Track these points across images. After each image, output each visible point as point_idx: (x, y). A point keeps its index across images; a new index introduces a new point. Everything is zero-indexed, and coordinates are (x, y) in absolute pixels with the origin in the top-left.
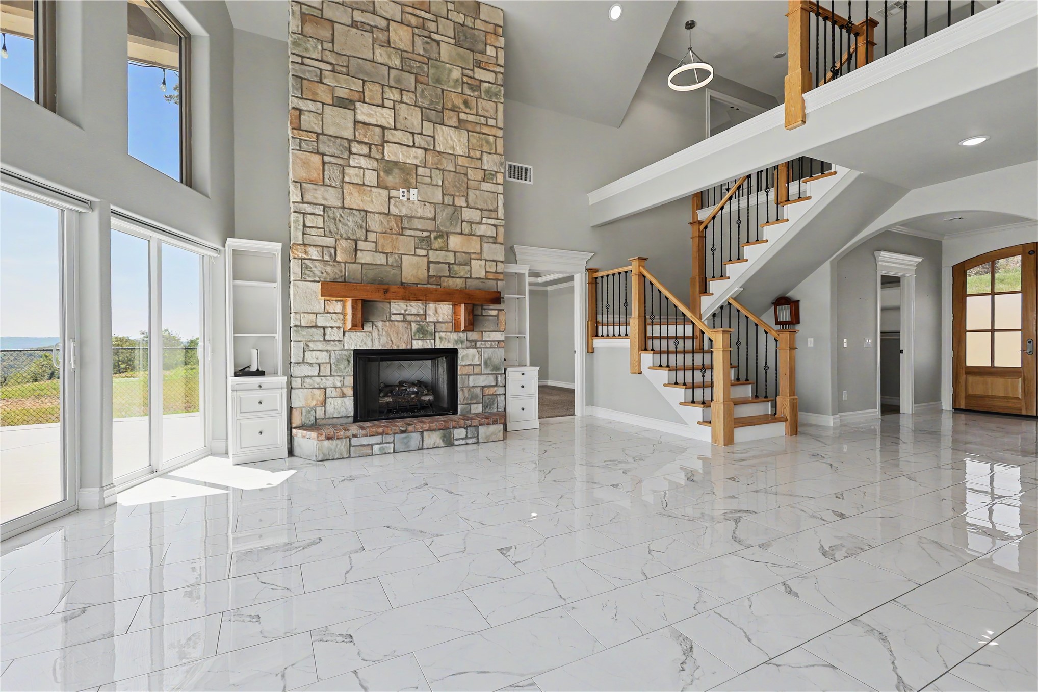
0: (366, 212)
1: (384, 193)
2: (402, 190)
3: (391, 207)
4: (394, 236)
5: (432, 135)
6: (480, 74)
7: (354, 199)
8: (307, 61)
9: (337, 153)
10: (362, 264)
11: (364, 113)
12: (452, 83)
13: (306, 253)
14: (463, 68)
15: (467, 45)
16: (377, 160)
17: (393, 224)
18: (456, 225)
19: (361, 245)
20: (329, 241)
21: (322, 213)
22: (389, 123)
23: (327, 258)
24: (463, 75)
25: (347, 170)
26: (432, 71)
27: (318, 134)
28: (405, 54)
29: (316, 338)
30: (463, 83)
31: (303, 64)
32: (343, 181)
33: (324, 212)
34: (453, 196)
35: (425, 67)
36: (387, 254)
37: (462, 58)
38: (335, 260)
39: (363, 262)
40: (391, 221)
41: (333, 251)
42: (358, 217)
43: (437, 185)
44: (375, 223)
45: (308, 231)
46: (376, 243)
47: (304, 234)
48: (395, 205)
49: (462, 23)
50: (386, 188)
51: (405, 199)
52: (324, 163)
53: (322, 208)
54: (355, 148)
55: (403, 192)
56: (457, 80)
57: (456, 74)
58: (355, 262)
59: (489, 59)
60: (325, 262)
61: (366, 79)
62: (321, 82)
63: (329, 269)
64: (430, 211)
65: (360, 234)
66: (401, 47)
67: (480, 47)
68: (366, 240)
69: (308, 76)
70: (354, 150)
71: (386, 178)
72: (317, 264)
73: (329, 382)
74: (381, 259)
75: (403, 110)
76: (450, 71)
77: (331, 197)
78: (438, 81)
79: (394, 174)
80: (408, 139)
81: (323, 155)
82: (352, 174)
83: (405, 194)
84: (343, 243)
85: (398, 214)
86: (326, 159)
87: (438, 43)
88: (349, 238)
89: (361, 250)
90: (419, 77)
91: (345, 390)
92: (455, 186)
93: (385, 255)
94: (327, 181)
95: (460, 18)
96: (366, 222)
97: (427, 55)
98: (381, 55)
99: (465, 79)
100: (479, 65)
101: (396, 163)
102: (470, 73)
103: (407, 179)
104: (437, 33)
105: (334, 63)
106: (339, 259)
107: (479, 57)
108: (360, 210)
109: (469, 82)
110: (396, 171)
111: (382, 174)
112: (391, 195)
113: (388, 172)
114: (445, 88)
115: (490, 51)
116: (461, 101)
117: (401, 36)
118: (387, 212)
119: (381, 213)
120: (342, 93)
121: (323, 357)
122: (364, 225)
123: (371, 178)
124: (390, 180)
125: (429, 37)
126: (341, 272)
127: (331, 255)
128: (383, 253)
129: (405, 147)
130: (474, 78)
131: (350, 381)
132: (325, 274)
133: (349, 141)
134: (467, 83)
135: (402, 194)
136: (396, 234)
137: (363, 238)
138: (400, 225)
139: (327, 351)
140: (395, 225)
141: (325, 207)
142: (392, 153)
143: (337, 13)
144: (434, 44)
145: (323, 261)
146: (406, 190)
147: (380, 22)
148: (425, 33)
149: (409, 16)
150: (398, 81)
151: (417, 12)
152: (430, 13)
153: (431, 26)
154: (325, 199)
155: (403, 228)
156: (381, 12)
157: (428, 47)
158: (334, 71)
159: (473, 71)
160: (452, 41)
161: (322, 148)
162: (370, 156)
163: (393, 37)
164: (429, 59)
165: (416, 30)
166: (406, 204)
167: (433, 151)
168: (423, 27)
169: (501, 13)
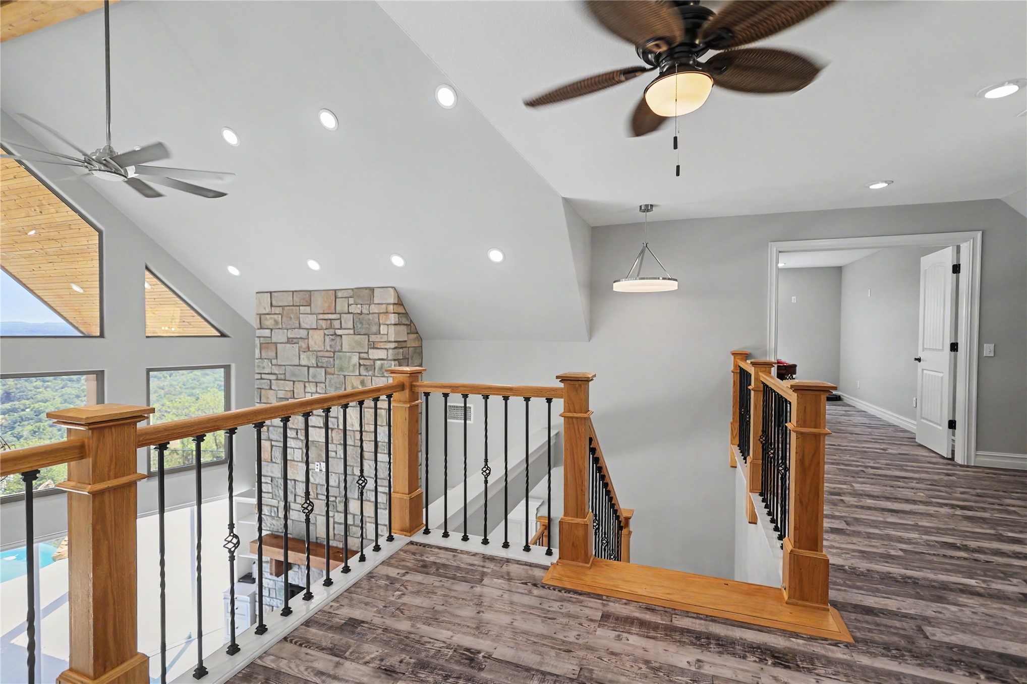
0: (295, 481)
2: (317, 463)
3: (310, 477)
5: (336, 416)
6: (375, 354)
8: (263, 376)
9: (278, 439)
10: (293, 520)
12: (351, 368)
14: (360, 353)
15: (363, 332)
17: (310, 490)
18: (354, 492)
19: (292, 506)
20: (275, 502)
21: (270, 482)
23: (273, 515)
24: (360, 358)
26: (337, 362)
27: (268, 427)
28: (320, 354)
30: (360, 365)
31: (262, 379)
33: (272, 481)
34: (353, 466)
35: (331, 360)
37: (359, 344)
38: (278, 516)
39: (294, 518)
41: (276, 509)
42: (291, 485)
43: (340, 458)
44: (299, 490)
45: (264, 495)
48: (312, 476)
49: (359, 312)
51: (318, 470)
52: (272, 446)
53: (270, 478)
54: (288, 433)
56: (355, 365)
57: (355, 359)
59: (382, 338)
60: (273, 518)
61: (295, 380)
62: (271, 388)
63: (274, 522)
64: (335, 481)
65: (291, 497)
66: (316, 349)
67: (374, 329)
68: (295, 501)
69: (263, 386)
70: (288, 435)
72: (268, 517)
73: (274, 602)
76: (350, 358)
77: (275, 471)
78: (341, 369)
79: (312, 451)
80: (320, 423)
81: (272, 440)
83: (319, 467)
85: (314, 483)
86: (274, 443)
87: (341, 336)
89: (293, 510)
90: (328, 369)
92: (354, 458)
94: (273, 459)
95: (355, 309)
96: (295, 489)
97: (332, 350)
98: (304, 359)
99: (362, 362)
100: (373, 346)
102: (365, 356)
103: (321, 454)
104: (341, 328)
105: (277, 372)
106: (280, 515)
107: (373, 338)
108: (291, 480)
109: (365, 364)
110: (313, 448)
114: (346, 374)
115: (383, 329)
116: (359, 383)
117: (316, 340)
120: (280, 395)
121: (271, 584)
122: (294, 490)
123: (298, 454)
125: (335, 334)
126: (281, 524)
127: (275, 513)
129: (317, 429)
130: (370, 359)
132: (272, 526)
134: (364, 365)
135: (316, 467)
138: (315, 491)
139: (274, 580)
141: (272, 478)
143: (279, 336)
144: (338, 339)
145: (271, 516)
146: (318, 464)
147: (303, 333)
148: (331, 332)
149: (321, 322)
150: (314, 376)
151: (326, 317)
152: (335, 313)
153: (336, 324)
154: (272, 472)
155: (317, 494)
156: (303, 325)
157: (333, 343)
158: (277, 379)
159: (367, 353)
160: (352, 332)
161: (272, 437)
162: (297, 438)
163: (311, 342)
164: (334, 353)
165: (326, 332)
166: (319, 475)
167: (337, 430)
168: (331, 327)
169: (392, 291)
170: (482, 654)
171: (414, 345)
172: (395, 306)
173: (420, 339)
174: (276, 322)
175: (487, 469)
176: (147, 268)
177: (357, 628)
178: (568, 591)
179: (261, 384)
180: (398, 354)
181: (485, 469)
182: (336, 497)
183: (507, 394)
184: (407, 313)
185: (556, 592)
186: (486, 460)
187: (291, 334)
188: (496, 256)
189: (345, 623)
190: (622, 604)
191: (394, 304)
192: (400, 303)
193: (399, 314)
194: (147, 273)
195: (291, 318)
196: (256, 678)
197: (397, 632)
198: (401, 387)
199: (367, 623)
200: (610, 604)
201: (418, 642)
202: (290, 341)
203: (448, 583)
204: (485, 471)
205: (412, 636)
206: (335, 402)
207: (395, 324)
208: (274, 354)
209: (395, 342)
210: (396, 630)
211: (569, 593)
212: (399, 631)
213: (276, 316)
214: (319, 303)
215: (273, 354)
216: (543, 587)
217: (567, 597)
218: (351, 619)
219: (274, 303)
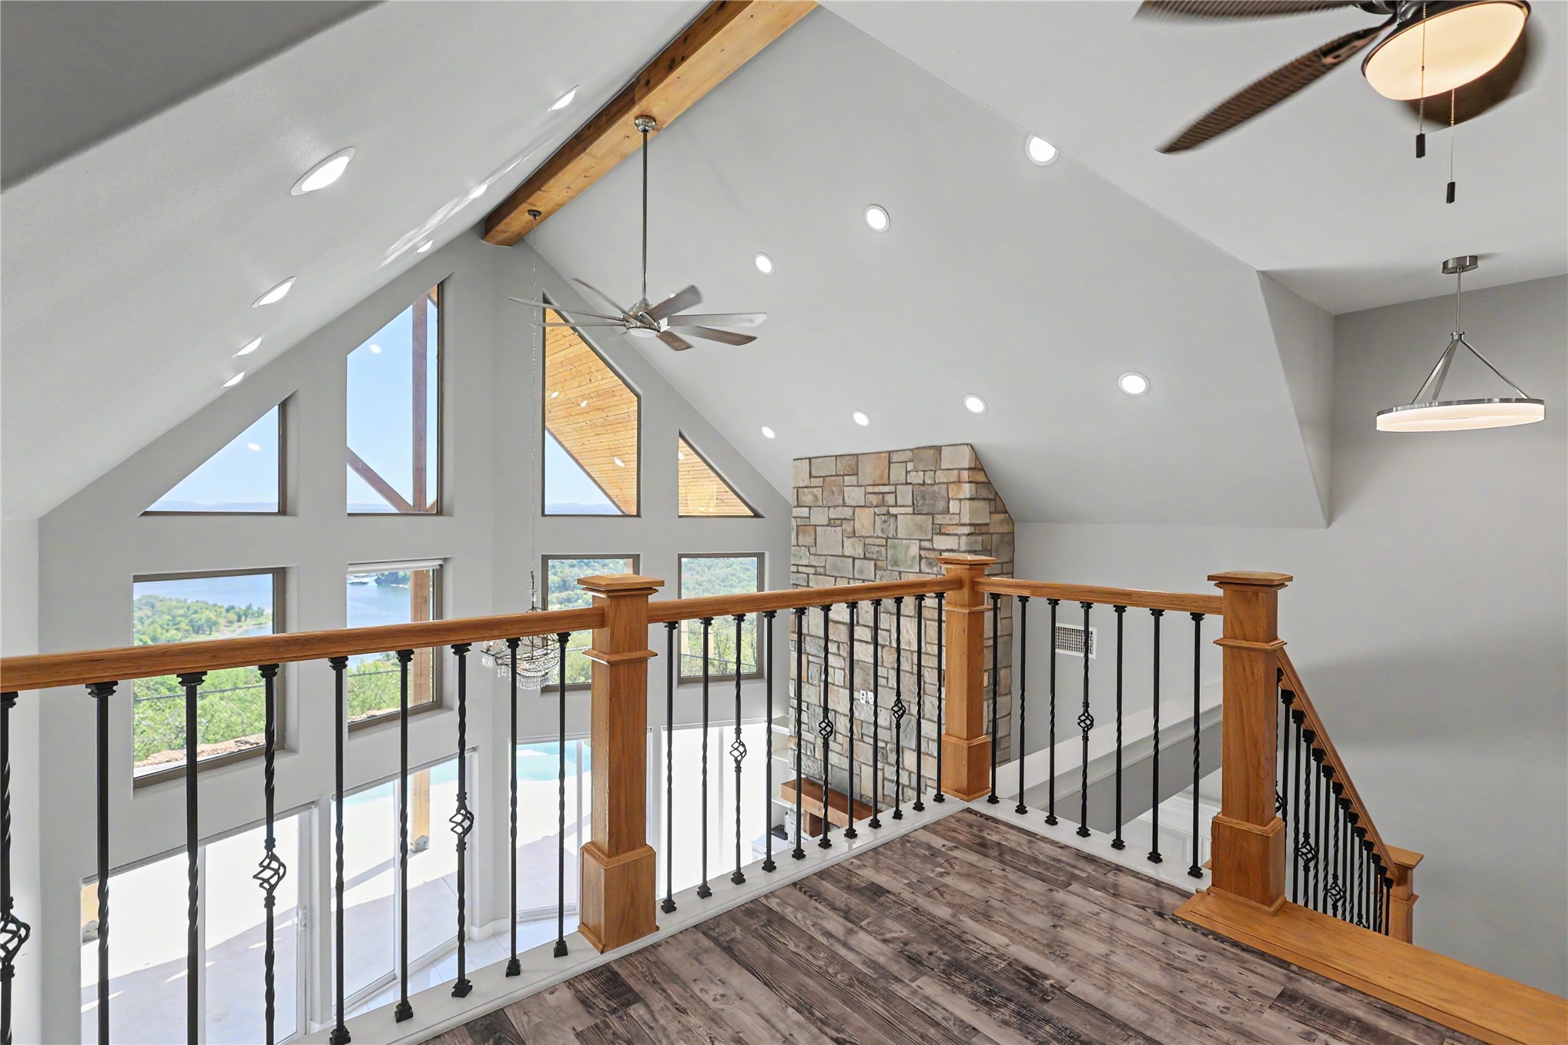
0: (835, 712)
2: (862, 692)
3: (854, 709)
5: (888, 628)
6: (941, 542)
8: (801, 569)
9: (816, 653)
10: (832, 765)
11: (834, 611)
12: (909, 563)
14: (920, 540)
15: (926, 510)
17: (854, 728)
18: (911, 739)
19: (831, 745)
20: (811, 737)
21: (806, 710)
24: (921, 548)
26: (890, 552)
27: (804, 636)
28: (868, 541)
30: (921, 558)
31: (798, 572)
33: (808, 709)
34: (909, 702)
35: (883, 549)
37: (920, 527)
38: (817, 758)
39: (833, 762)
41: (812, 747)
42: (830, 717)
43: (892, 688)
44: (840, 725)
46: (843, 745)
49: (921, 482)
51: (864, 702)
52: (809, 662)
53: (806, 704)
55: (863, 695)
56: (914, 558)
57: (914, 550)
58: (828, 761)
59: (951, 519)
61: (837, 575)
64: (886, 719)
66: (863, 534)
67: (941, 505)
68: (835, 740)
69: (800, 582)
70: (829, 649)
72: (807, 757)
74: (845, 764)
76: (908, 547)
77: (812, 695)
78: (896, 563)
80: (866, 635)
81: (808, 654)
83: (864, 697)
84: (819, 741)
85: (859, 718)
86: (810, 658)
87: (896, 516)
89: (834, 752)
90: (878, 562)
92: (911, 690)
94: (810, 679)
95: (916, 478)
96: (835, 723)
97: (884, 536)
98: (848, 547)
99: (923, 553)
100: (939, 531)
102: (927, 545)
103: (867, 680)
104: (896, 506)
105: (816, 565)
106: (816, 755)
107: (939, 519)
109: (927, 556)
110: (858, 670)
111: (847, 673)
112: (854, 697)
114: (902, 569)
115: (954, 507)
117: (864, 521)
119: (846, 716)
122: (834, 725)
123: (840, 677)
125: (888, 513)
126: (818, 768)
127: (811, 751)
129: (864, 644)
130: (934, 549)
132: (808, 768)
133: (824, 641)
134: (926, 558)
135: (861, 696)
136: (856, 740)
137: (833, 738)
138: (860, 730)
140: (856, 730)
141: (808, 704)
143: (819, 517)
144: (892, 520)
146: (864, 692)
147: (847, 512)
148: (884, 510)
149: (870, 497)
150: (861, 571)
151: (877, 489)
152: (889, 484)
153: (890, 499)
154: (808, 697)
155: (862, 734)
156: (848, 502)
157: (885, 526)
158: (816, 574)
159: (931, 540)
160: (910, 510)
161: (808, 649)
162: (840, 655)
163: (858, 525)
164: (887, 539)
165: (877, 510)
166: (865, 707)
167: (888, 648)
168: (883, 504)
169: (967, 450)
170: (1051, 981)
171: (1001, 530)
172: (971, 472)
173: (1011, 521)
174: (816, 497)
175: (1087, 718)
176: (681, 435)
177: (879, 896)
178: (1221, 938)
179: (798, 579)
180: (975, 542)
181: (1083, 718)
182: (886, 743)
183: (1121, 602)
184: (989, 483)
185: (1197, 935)
186: (1086, 705)
187: (834, 514)
188: (1133, 384)
189: (866, 887)
190: (1331, 989)
191: (970, 469)
192: (978, 466)
193: (977, 483)
194: (681, 441)
195: (833, 492)
196: (758, 917)
197: (932, 918)
198: (957, 584)
199: (894, 894)
200: (1304, 980)
201: (959, 937)
202: (831, 523)
203: (1013, 876)
204: (1084, 721)
205: (951, 928)
206: (863, 596)
207: (970, 499)
208: (812, 540)
209: (970, 525)
210: (929, 914)
211: (1223, 942)
212: (934, 917)
213: (815, 490)
214: (869, 472)
215: (810, 540)
216: (1175, 921)
217: (1218, 947)
218: (873, 883)
219: (813, 474)
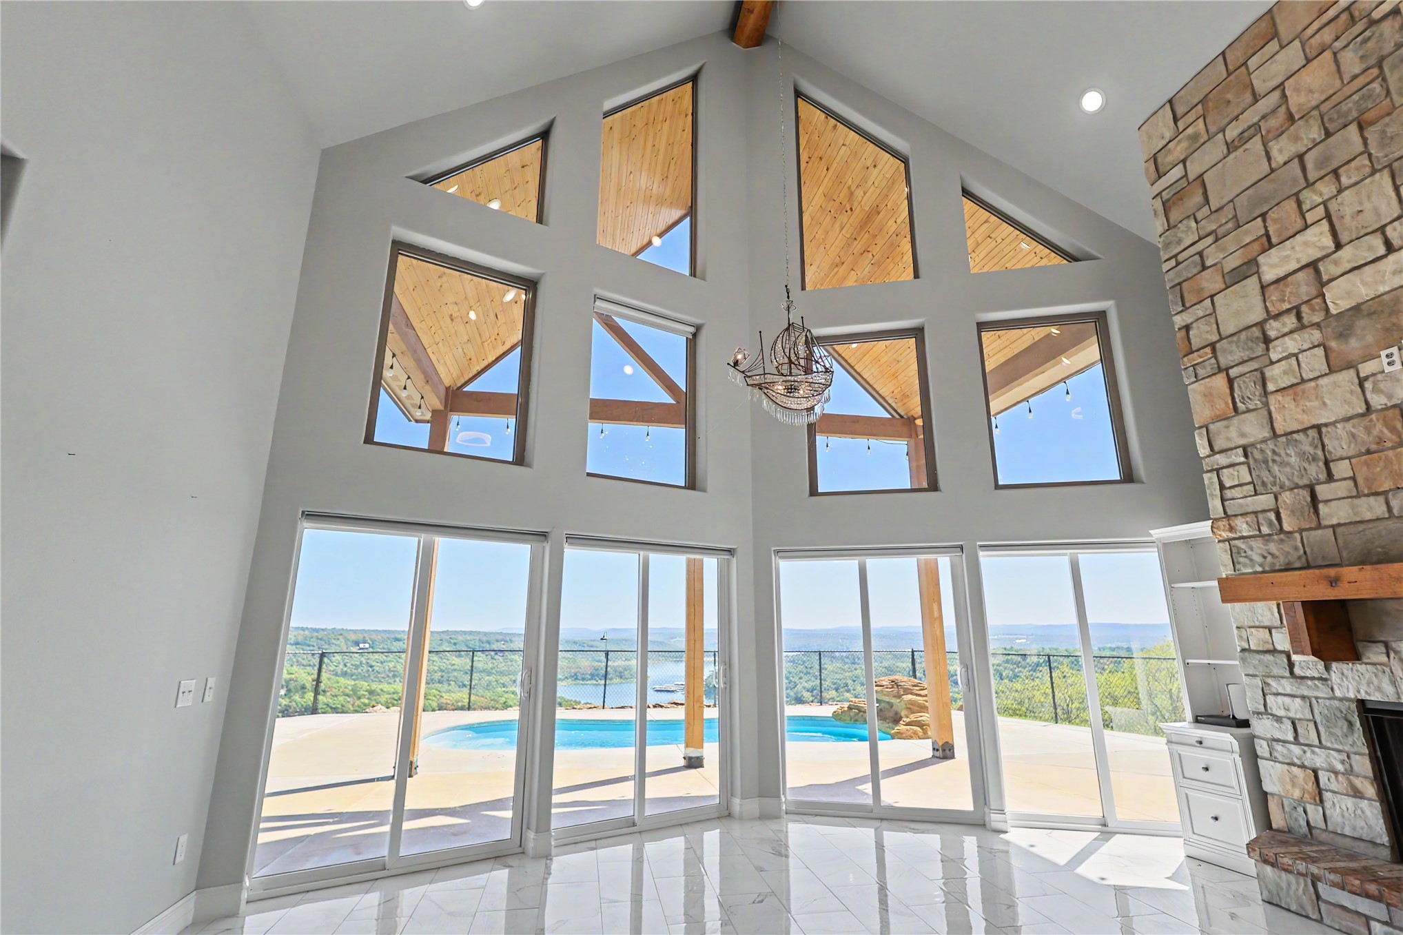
0: (1318, 428)
1: (1346, 378)
2: (1383, 353)
3: (1369, 396)
4: (1390, 453)
7: (1289, 415)
8: (1181, 258)
9: (1245, 355)
10: (1333, 527)
11: (1273, 266)
13: (1231, 529)
16: (1317, 325)
17: (1379, 428)
19: (1323, 491)
20: (1265, 501)
21: (1243, 459)
22: (1323, 248)
23: (1265, 530)
25: (1269, 372)
26: (1394, 77)
27: (1213, 346)
29: (1276, 671)
31: (1178, 264)
32: (1266, 393)
33: (1246, 456)
36: (1385, 493)
38: (1281, 531)
39: (1335, 522)
40: (1375, 425)
41: (1272, 516)
42: (1306, 443)
44: (1338, 443)
45: (1228, 494)
46: (1354, 479)
47: (1223, 500)
48: (1376, 390)
50: (1350, 365)
51: (1397, 367)
52: (1231, 381)
53: (1240, 451)
54: (1273, 329)
55: (1388, 356)
58: (1319, 526)
60: (1266, 538)
61: (1266, 208)
62: (1203, 269)
63: (1273, 547)
65: (1316, 471)
66: (1315, 103)
68: (1330, 477)
69: (1185, 274)
70: (1272, 334)
71: (1343, 347)
72: (1253, 543)
73: (1318, 759)
74: (1373, 508)
75: (1347, 205)
77: (1252, 429)
79: (1359, 332)
80: (1372, 248)
81: (1227, 370)
82: (1278, 376)
83: (1395, 358)
84: (1287, 497)
85: (1389, 404)
86: (1233, 372)
87: (1393, 12)
88: (1297, 487)
89: (1327, 501)
90: (1366, 116)
91: (1358, 782)
93: (1381, 499)
94: (1241, 406)
96: (1323, 446)
97: (1375, 60)
98: (1282, 150)
101: (1356, 309)
103: (1394, 324)
105: (1214, 227)
106: (1286, 527)
108: (1305, 430)
110: (1361, 323)
111: (1333, 344)
112: (1362, 375)
113: (1343, 336)
117: (1311, 84)
118: (1361, 409)
119: (1347, 419)
120: (1232, 263)
121: (1297, 708)
122: (1320, 453)
123: (1314, 362)
124: (1354, 345)
125: (1370, 24)
126: (1296, 548)
127: (1270, 524)
128: (1376, 494)
129: (1369, 267)
131: (1363, 765)
132: (1269, 558)
133: (1261, 325)
135: (1385, 360)
136: (1393, 448)
137: (1323, 476)
138: (1399, 425)
139: (1303, 697)
140: (1385, 431)
141: (1245, 449)
142: (1339, 297)
143: (1205, 159)
144: (1384, 26)
145: (1261, 536)
146: (1394, 349)
147: (1268, 103)
148: (1356, 27)
149: (1316, 39)
150: (1324, 161)
151: (1331, 12)
154: (1243, 435)
156: (1266, 87)
157: (1368, 48)
158: (1217, 240)
161: (1224, 361)
162: (1302, 327)
163: (1297, 101)
165: (1338, 45)
174: (1193, 139)
176: (966, 193)
179: (1178, 276)
187: (1232, 132)
194: (968, 205)
195: (1228, 103)
202: (1235, 146)
208: (1199, 200)
213: (1190, 131)
219: (1182, 111)
